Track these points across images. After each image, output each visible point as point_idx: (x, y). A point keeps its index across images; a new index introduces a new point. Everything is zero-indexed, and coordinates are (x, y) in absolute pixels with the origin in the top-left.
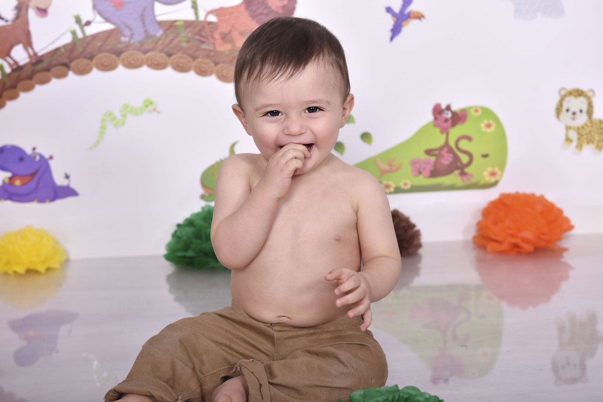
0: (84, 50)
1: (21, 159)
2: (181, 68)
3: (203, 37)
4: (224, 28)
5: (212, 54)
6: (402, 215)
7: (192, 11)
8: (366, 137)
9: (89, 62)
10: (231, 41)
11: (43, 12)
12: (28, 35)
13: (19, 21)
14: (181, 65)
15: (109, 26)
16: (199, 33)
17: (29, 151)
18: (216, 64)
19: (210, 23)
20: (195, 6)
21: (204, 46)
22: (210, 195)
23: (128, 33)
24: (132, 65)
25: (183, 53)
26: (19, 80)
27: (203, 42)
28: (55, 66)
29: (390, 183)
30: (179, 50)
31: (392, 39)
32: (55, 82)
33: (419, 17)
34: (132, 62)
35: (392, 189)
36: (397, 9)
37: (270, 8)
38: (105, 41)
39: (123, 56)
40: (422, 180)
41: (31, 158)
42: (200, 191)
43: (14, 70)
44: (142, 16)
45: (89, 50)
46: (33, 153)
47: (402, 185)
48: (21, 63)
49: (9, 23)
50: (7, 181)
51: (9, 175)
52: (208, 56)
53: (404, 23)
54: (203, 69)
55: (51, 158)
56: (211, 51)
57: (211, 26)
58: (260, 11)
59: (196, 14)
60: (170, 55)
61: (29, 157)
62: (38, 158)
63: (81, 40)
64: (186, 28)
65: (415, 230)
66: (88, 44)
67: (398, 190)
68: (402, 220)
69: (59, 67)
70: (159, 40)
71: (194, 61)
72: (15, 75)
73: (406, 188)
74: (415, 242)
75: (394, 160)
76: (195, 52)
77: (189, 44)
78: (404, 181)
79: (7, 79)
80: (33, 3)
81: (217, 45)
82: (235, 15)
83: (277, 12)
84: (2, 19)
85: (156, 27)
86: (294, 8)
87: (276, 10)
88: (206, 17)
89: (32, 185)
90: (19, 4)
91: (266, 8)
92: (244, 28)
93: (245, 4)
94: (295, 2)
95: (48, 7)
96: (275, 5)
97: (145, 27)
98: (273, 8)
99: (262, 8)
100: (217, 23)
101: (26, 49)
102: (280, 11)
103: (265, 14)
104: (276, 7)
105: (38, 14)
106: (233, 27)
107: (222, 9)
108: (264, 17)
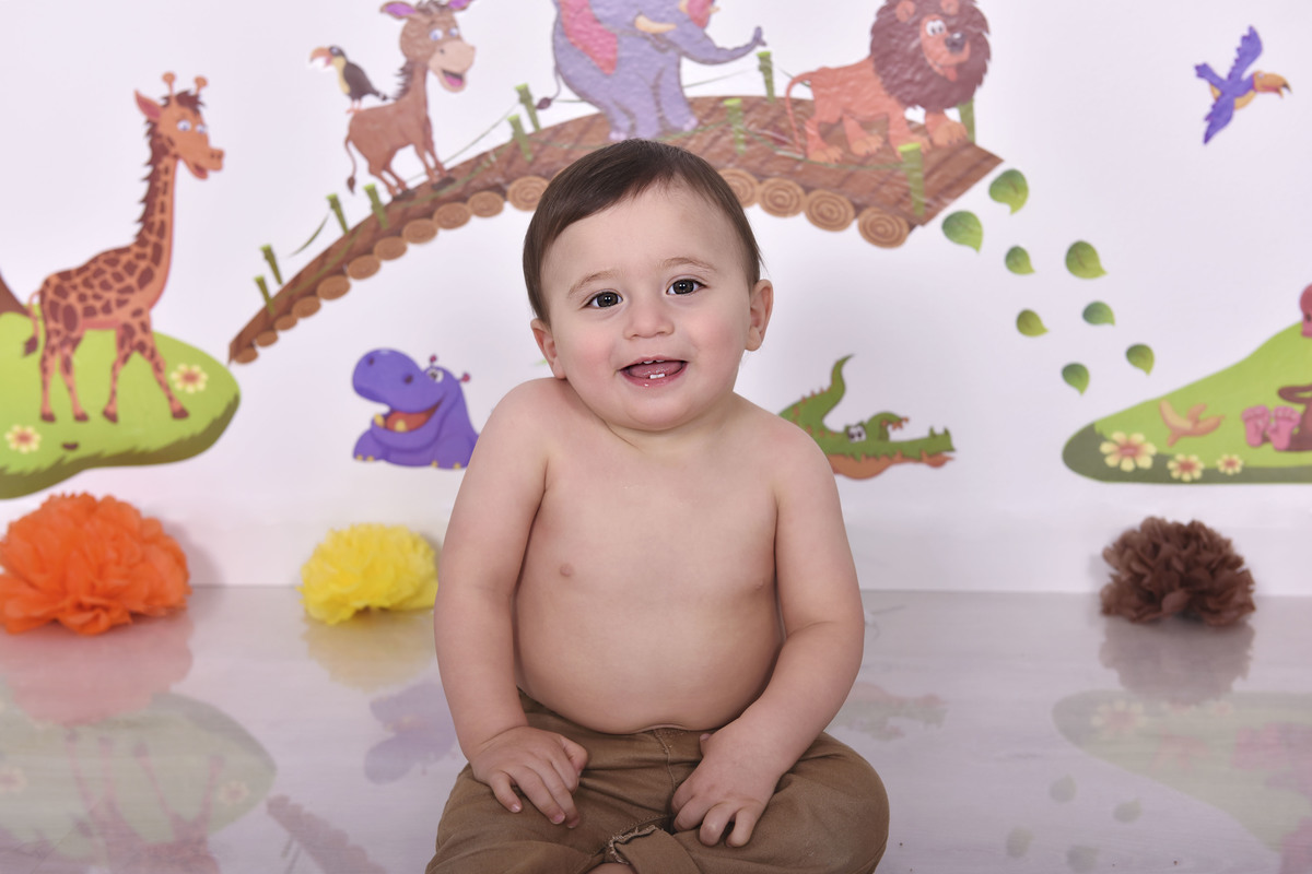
0: (536, 158)
1: (408, 379)
3: (782, 132)
4: (827, 114)
5: (799, 168)
7: (760, 77)
8: (1138, 354)
10: (843, 141)
11: (455, 79)
12: (426, 126)
13: (407, 98)
15: (587, 110)
16: (772, 124)
17: (423, 364)
18: (808, 190)
19: (799, 102)
20: (766, 67)
21: (782, 152)
23: (624, 123)
25: (738, 167)
26: (405, 218)
27: (780, 143)
28: (477, 190)
29: (1194, 458)
30: (730, 161)
31: (1207, 138)
32: (476, 223)
33: (1277, 86)
35: (1197, 474)
36: (1222, 69)
37: (930, 68)
40: (1268, 456)
41: (428, 377)
43: (396, 199)
44: (655, 88)
45: (544, 159)
46: (432, 367)
47: (1220, 465)
48: (411, 185)
49: (390, 102)
50: (380, 421)
51: (384, 409)
52: (791, 174)
53: (1238, 101)
54: (779, 201)
55: (466, 378)
56: (798, 162)
57: (799, 109)
58: (908, 76)
59: (769, 83)
61: (424, 374)
62: (440, 378)
63: (530, 135)
64: (747, 112)
65: (1239, 570)
66: (544, 145)
67: (1211, 477)
68: (1205, 547)
69: (485, 194)
70: (689, 138)
71: (760, 182)
72: (399, 208)
73: (1230, 471)
74: (1238, 598)
75: (1203, 408)
76: (763, 163)
77: (752, 147)
78: (1226, 457)
79: (382, 217)
80: (437, 62)
81: (810, 150)
82: (852, 83)
83: (945, 78)
84: (376, 93)
85: (683, 110)
86: (984, 70)
87: (942, 73)
88: (789, 90)
89: (429, 431)
90: (408, 63)
91: (920, 68)
92: (871, 113)
93: (876, 60)
94: (988, 55)
95: (466, 70)
96: (941, 62)
97: (660, 110)
98: (936, 69)
99: (912, 69)
100: (812, 102)
101: (422, 157)
102: (952, 75)
103: (919, 83)
104: (942, 67)
105: (446, 83)
106: (847, 111)
107: (824, 72)
108: (915, 89)
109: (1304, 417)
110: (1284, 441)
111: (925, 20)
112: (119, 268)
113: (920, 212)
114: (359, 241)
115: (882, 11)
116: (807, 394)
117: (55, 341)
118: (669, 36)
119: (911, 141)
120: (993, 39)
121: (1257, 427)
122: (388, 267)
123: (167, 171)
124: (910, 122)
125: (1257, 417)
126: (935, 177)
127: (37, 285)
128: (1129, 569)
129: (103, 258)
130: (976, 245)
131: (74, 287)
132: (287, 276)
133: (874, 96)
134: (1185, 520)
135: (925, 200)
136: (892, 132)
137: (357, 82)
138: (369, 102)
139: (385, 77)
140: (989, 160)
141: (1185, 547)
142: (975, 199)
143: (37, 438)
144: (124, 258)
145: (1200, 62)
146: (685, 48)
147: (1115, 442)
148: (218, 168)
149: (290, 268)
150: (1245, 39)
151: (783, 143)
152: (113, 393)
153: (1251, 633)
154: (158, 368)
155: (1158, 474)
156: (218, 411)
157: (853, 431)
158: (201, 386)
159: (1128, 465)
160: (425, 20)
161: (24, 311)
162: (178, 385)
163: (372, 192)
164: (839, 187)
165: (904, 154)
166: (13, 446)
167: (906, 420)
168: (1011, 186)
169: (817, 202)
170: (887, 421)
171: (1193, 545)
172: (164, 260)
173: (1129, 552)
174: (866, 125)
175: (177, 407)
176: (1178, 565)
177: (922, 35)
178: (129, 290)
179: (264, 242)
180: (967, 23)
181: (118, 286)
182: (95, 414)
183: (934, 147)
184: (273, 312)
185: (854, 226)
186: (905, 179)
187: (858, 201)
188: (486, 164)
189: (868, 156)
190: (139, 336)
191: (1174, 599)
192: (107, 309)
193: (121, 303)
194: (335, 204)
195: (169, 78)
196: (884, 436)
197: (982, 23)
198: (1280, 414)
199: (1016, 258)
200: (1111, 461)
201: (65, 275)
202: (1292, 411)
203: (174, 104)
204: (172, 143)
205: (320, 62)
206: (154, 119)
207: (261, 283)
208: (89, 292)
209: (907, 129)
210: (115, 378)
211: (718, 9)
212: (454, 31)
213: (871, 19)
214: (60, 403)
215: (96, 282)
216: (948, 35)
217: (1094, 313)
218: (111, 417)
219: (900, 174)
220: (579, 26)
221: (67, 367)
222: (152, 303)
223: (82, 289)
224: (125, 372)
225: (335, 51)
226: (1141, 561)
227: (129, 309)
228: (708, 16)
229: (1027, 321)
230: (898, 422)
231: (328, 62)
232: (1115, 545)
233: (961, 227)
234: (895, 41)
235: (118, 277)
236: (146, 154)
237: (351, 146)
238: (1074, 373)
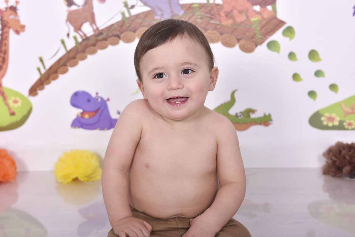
0: (130, 26)
1: (89, 101)
3: (212, 15)
4: (227, 8)
5: (218, 27)
8: (333, 87)
9: (133, 33)
10: (233, 17)
12: (93, 15)
13: (87, 6)
15: (147, 9)
16: (209, 12)
17: (94, 95)
18: (221, 34)
19: (218, 5)
21: (212, 22)
23: (159, 13)
26: (87, 46)
27: (212, 18)
28: (111, 37)
29: (352, 122)
31: (354, 14)
32: (110, 48)
38: (144, 19)
41: (96, 100)
43: (83, 40)
44: (170, 1)
45: (133, 26)
46: (97, 96)
49: (80, 8)
50: (80, 115)
51: (81, 111)
52: (216, 29)
54: (212, 38)
55: (108, 100)
56: (218, 25)
57: (218, 7)
61: (94, 99)
62: (99, 100)
63: (128, 18)
64: (200, 8)
66: (133, 21)
69: (113, 38)
70: (182, 17)
71: (206, 32)
72: (85, 43)
76: (206, 26)
77: (202, 20)
79: (79, 46)
81: (222, 21)
84: (76, 5)
85: (179, 8)
88: (214, 1)
89: (96, 118)
92: (242, 8)
97: (171, 8)
100: (222, 4)
101: (92, 26)
106: (234, 7)
113: (259, 41)
114: (71, 55)
116: (222, 102)
119: (256, 17)
122: (81, 63)
123: (6, 32)
124: (255, 11)
126: (264, 29)
128: (331, 159)
130: (278, 52)
132: (47, 67)
134: (350, 142)
135: (261, 37)
136: (249, 14)
138: (73, 8)
140: (282, 23)
141: (350, 151)
142: (278, 36)
147: (326, 117)
148: (23, 31)
149: (49, 64)
154: (5, 99)
155: (341, 127)
156: (25, 112)
157: (239, 115)
158: (19, 104)
159: (330, 124)
162: (11, 104)
163: (75, 38)
164: (232, 33)
165: (254, 21)
167: (256, 110)
168: (289, 32)
169: (225, 38)
170: (250, 111)
171: (352, 151)
172: (6, 62)
173: (331, 154)
174: (240, 12)
175: (11, 112)
176: (348, 157)
179: (40, 55)
183: (263, 19)
184: (43, 79)
185: (237, 47)
186: (254, 30)
187: (238, 37)
188: (113, 28)
189: (241, 23)
191: (347, 169)
194: (63, 42)
195: (7, 2)
196: (249, 116)
199: (292, 56)
200: (325, 123)
203: (8, 10)
204: (8, 23)
206: (2, 15)
207: (39, 69)
209: (254, 13)
217: (318, 73)
219: (252, 28)
222: (2, 77)
226: (335, 156)
229: (296, 77)
230: (253, 111)
232: (326, 151)
233: (272, 46)
237: (68, 23)
238: (312, 94)
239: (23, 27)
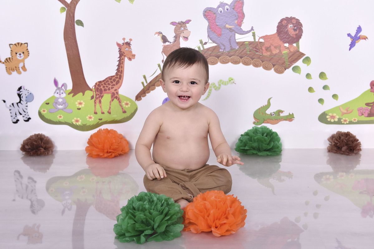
2: (246, 64)
3: (257, 49)
4: (267, 45)
5: (261, 57)
6: (352, 134)
7: (253, 37)
8: (335, 96)
10: (271, 51)
11: (186, 38)
13: (175, 43)
14: (246, 62)
15: (215, 45)
16: (255, 47)
18: (263, 62)
19: (261, 42)
20: (254, 35)
21: (257, 53)
22: (258, 122)
23: (223, 47)
24: (224, 62)
25: (248, 57)
29: (347, 119)
30: (246, 55)
31: (350, 49)
33: (365, 38)
34: (224, 61)
35: (348, 122)
36: (353, 34)
37: (290, 35)
38: (212, 52)
39: (220, 58)
42: (253, 120)
44: (230, 40)
47: (353, 120)
49: (172, 43)
52: (259, 58)
53: (357, 41)
54: (256, 64)
56: (261, 55)
57: (261, 44)
58: (285, 37)
59: (254, 38)
60: (241, 57)
63: (202, 50)
64: (249, 45)
65: (358, 142)
66: (205, 52)
67: (351, 123)
68: (351, 137)
70: (237, 51)
71: (252, 60)
73: (355, 121)
74: (358, 148)
75: (349, 108)
76: (253, 56)
77: (251, 52)
78: (354, 118)
80: (182, 35)
81: (263, 53)
82: (273, 38)
83: (293, 37)
84: (169, 42)
85: (236, 44)
86: (302, 35)
87: (292, 36)
88: (259, 40)
90: (176, 35)
91: (288, 35)
92: (277, 45)
93: (278, 33)
94: (302, 32)
95: (188, 36)
96: (292, 33)
97: (231, 45)
98: (291, 35)
99: (286, 35)
100: (264, 42)
102: (295, 36)
103: (287, 38)
104: (292, 35)
105: (184, 39)
106: (271, 44)
107: (266, 36)
108: (286, 39)
109: (371, 109)
110: (367, 115)
111: (289, 25)
112: (112, 80)
113: (287, 66)
115: (279, 23)
117: (98, 96)
118: (233, 29)
119: (285, 51)
120: (304, 28)
121: (361, 112)
123: (123, 59)
124: (285, 47)
125: (361, 109)
126: (291, 58)
127: (94, 84)
128: (334, 142)
129: (108, 78)
130: (300, 74)
131: (102, 85)
132: (148, 82)
133: (278, 41)
134: (346, 132)
135: (288, 63)
136: (281, 49)
137: (165, 39)
138: (167, 43)
139: (171, 38)
140: (303, 54)
141: (346, 137)
142: (299, 63)
143: (93, 117)
144: (113, 78)
145: (348, 33)
146: (236, 31)
147: (330, 116)
148: (134, 58)
149: (149, 80)
150: (358, 28)
151: (258, 51)
152: (110, 107)
153: (361, 155)
154: (120, 102)
155: (339, 122)
156: (133, 111)
157: (272, 114)
158: (129, 106)
159: (332, 121)
160: (180, 26)
161: (91, 90)
164: (270, 61)
165: (284, 53)
166: (88, 119)
167: (284, 111)
168: (307, 60)
169: (265, 64)
170: (280, 112)
171: (348, 137)
172: (122, 78)
173: (334, 139)
174: (275, 47)
175: (124, 111)
177: (288, 28)
178: (114, 85)
179: (144, 74)
180: (298, 25)
181: (111, 84)
182: (106, 112)
183: (290, 52)
184: (145, 90)
185: (273, 69)
186: (284, 59)
187: (274, 64)
189: (276, 54)
190: (116, 95)
191: (344, 148)
192: (109, 89)
193: (112, 88)
194: (159, 66)
195: (124, 39)
196: (279, 115)
197: (301, 25)
198: (366, 109)
199: (308, 76)
200: (329, 120)
201: (100, 82)
202: (368, 108)
203: (125, 44)
204: (124, 53)
205: (157, 35)
206: (121, 48)
207: (143, 83)
208: (105, 86)
209: (285, 48)
210: (110, 104)
211: (244, 23)
212: (186, 28)
213: (277, 24)
214: (99, 110)
215: (107, 83)
216: (294, 28)
217: (325, 87)
218: (109, 113)
219: (283, 58)
220: (213, 27)
221: (100, 102)
222: (119, 88)
223: (104, 85)
224: (112, 103)
225: (160, 33)
226: (337, 140)
227: (114, 89)
228: (241, 24)
229: (310, 90)
230: (282, 112)
231: (158, 35)
232: (330, 137)
233: (296, 69)
234: (282, 29)
235: (112, 82)
236: (119, 56)
237: (163, 53)
238: (321, 101)
239: (134, 56)
